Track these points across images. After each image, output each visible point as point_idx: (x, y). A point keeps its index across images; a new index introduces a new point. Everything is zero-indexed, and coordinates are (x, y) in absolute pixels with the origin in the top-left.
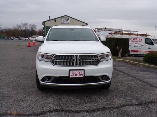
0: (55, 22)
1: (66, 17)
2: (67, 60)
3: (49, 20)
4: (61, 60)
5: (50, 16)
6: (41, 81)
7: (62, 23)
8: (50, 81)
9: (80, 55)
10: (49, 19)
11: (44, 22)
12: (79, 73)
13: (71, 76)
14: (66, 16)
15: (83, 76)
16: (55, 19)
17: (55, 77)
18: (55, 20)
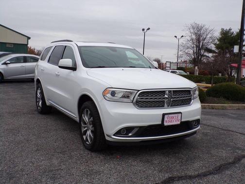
2: (158, 98)
4: (149, 99)
6: (114, 135)
8: (130, 135)
12: (175, 118)
13: (166, 124)
15: (179, 123)
17: (140, 127)
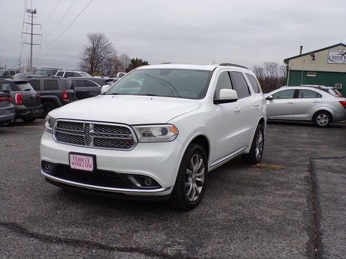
0: (314, 59)
1: (341, 46)
3: (301, 56)
5: (301, 47)
7: (330, 62)
9: (95, 125)
10: (301, 52)
11: (286, 61)
12: (84, 160)
14: (341, 44)
15: (91, 169)
16: (312, 54)
18: (314, 56)
